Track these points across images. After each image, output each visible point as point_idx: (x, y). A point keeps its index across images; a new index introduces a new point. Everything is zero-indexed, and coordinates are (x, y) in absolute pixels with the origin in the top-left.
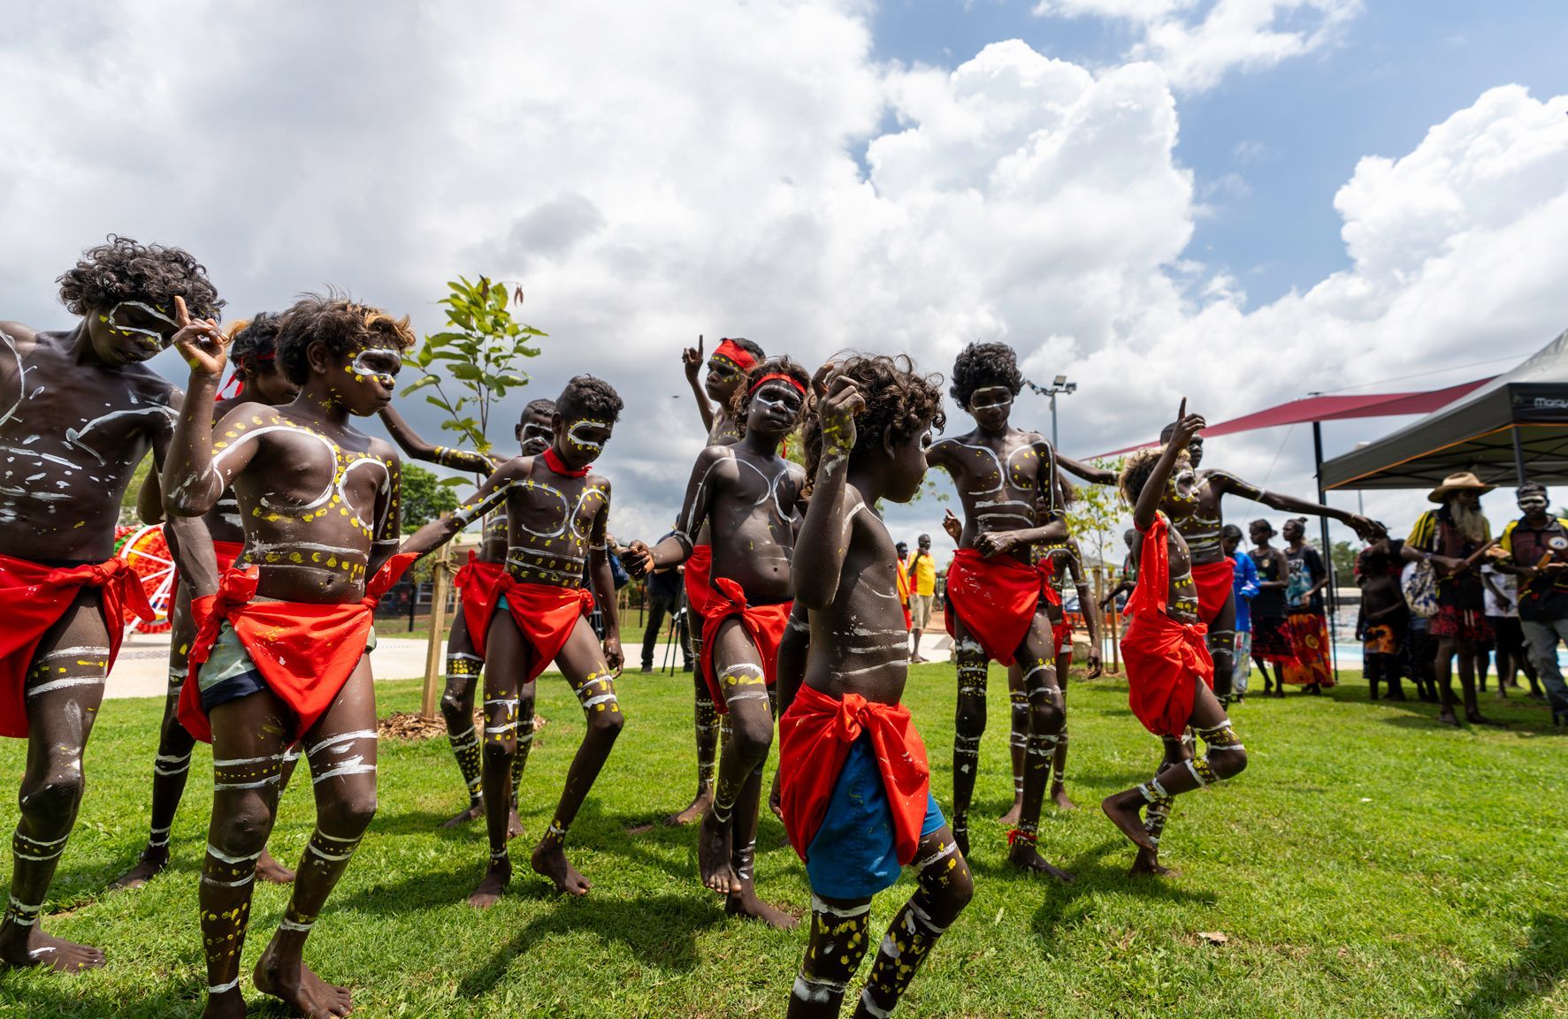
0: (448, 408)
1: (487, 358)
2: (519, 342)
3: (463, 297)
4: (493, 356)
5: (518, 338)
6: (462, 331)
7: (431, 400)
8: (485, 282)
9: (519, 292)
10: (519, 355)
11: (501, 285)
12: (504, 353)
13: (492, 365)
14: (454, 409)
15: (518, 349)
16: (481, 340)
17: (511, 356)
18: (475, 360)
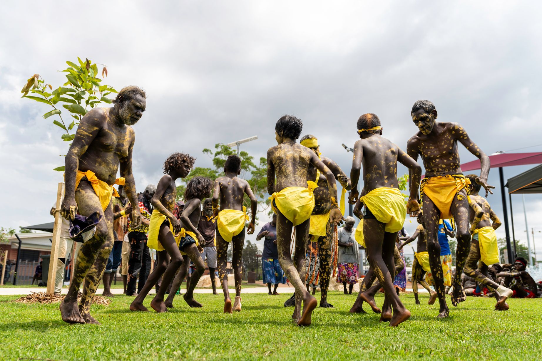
0: (64, 127)
1: (87, 102)
2: (105, 95)
3: (75, 70)
4: (91, 101)
5: (104, 93)
6: (73, 87)
7: (56, 123)
8: (88, 62)
9: (105, 70)
10: (103, 102)
11: (95, 65)
12: (96, 100)
13: (89, 106)
14: (67, 129)
15: (103, 99)
16: (84, 93)
17: (99, 102)
18: (79, 103)
